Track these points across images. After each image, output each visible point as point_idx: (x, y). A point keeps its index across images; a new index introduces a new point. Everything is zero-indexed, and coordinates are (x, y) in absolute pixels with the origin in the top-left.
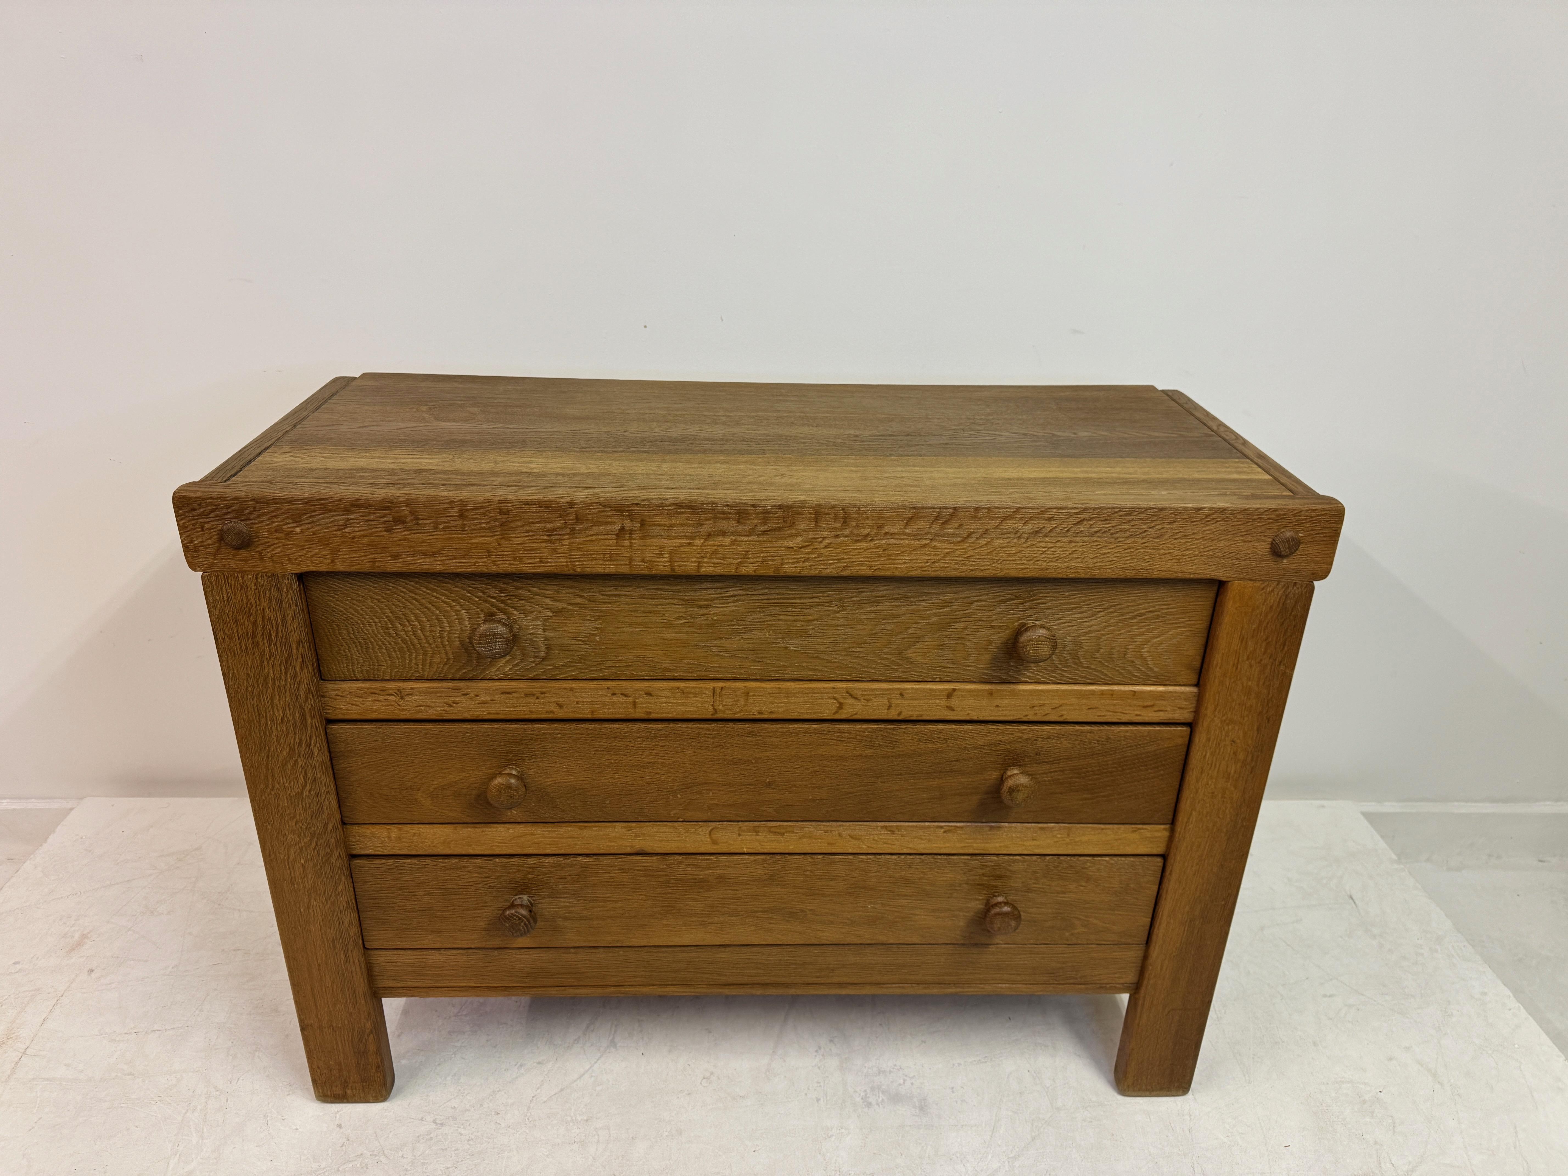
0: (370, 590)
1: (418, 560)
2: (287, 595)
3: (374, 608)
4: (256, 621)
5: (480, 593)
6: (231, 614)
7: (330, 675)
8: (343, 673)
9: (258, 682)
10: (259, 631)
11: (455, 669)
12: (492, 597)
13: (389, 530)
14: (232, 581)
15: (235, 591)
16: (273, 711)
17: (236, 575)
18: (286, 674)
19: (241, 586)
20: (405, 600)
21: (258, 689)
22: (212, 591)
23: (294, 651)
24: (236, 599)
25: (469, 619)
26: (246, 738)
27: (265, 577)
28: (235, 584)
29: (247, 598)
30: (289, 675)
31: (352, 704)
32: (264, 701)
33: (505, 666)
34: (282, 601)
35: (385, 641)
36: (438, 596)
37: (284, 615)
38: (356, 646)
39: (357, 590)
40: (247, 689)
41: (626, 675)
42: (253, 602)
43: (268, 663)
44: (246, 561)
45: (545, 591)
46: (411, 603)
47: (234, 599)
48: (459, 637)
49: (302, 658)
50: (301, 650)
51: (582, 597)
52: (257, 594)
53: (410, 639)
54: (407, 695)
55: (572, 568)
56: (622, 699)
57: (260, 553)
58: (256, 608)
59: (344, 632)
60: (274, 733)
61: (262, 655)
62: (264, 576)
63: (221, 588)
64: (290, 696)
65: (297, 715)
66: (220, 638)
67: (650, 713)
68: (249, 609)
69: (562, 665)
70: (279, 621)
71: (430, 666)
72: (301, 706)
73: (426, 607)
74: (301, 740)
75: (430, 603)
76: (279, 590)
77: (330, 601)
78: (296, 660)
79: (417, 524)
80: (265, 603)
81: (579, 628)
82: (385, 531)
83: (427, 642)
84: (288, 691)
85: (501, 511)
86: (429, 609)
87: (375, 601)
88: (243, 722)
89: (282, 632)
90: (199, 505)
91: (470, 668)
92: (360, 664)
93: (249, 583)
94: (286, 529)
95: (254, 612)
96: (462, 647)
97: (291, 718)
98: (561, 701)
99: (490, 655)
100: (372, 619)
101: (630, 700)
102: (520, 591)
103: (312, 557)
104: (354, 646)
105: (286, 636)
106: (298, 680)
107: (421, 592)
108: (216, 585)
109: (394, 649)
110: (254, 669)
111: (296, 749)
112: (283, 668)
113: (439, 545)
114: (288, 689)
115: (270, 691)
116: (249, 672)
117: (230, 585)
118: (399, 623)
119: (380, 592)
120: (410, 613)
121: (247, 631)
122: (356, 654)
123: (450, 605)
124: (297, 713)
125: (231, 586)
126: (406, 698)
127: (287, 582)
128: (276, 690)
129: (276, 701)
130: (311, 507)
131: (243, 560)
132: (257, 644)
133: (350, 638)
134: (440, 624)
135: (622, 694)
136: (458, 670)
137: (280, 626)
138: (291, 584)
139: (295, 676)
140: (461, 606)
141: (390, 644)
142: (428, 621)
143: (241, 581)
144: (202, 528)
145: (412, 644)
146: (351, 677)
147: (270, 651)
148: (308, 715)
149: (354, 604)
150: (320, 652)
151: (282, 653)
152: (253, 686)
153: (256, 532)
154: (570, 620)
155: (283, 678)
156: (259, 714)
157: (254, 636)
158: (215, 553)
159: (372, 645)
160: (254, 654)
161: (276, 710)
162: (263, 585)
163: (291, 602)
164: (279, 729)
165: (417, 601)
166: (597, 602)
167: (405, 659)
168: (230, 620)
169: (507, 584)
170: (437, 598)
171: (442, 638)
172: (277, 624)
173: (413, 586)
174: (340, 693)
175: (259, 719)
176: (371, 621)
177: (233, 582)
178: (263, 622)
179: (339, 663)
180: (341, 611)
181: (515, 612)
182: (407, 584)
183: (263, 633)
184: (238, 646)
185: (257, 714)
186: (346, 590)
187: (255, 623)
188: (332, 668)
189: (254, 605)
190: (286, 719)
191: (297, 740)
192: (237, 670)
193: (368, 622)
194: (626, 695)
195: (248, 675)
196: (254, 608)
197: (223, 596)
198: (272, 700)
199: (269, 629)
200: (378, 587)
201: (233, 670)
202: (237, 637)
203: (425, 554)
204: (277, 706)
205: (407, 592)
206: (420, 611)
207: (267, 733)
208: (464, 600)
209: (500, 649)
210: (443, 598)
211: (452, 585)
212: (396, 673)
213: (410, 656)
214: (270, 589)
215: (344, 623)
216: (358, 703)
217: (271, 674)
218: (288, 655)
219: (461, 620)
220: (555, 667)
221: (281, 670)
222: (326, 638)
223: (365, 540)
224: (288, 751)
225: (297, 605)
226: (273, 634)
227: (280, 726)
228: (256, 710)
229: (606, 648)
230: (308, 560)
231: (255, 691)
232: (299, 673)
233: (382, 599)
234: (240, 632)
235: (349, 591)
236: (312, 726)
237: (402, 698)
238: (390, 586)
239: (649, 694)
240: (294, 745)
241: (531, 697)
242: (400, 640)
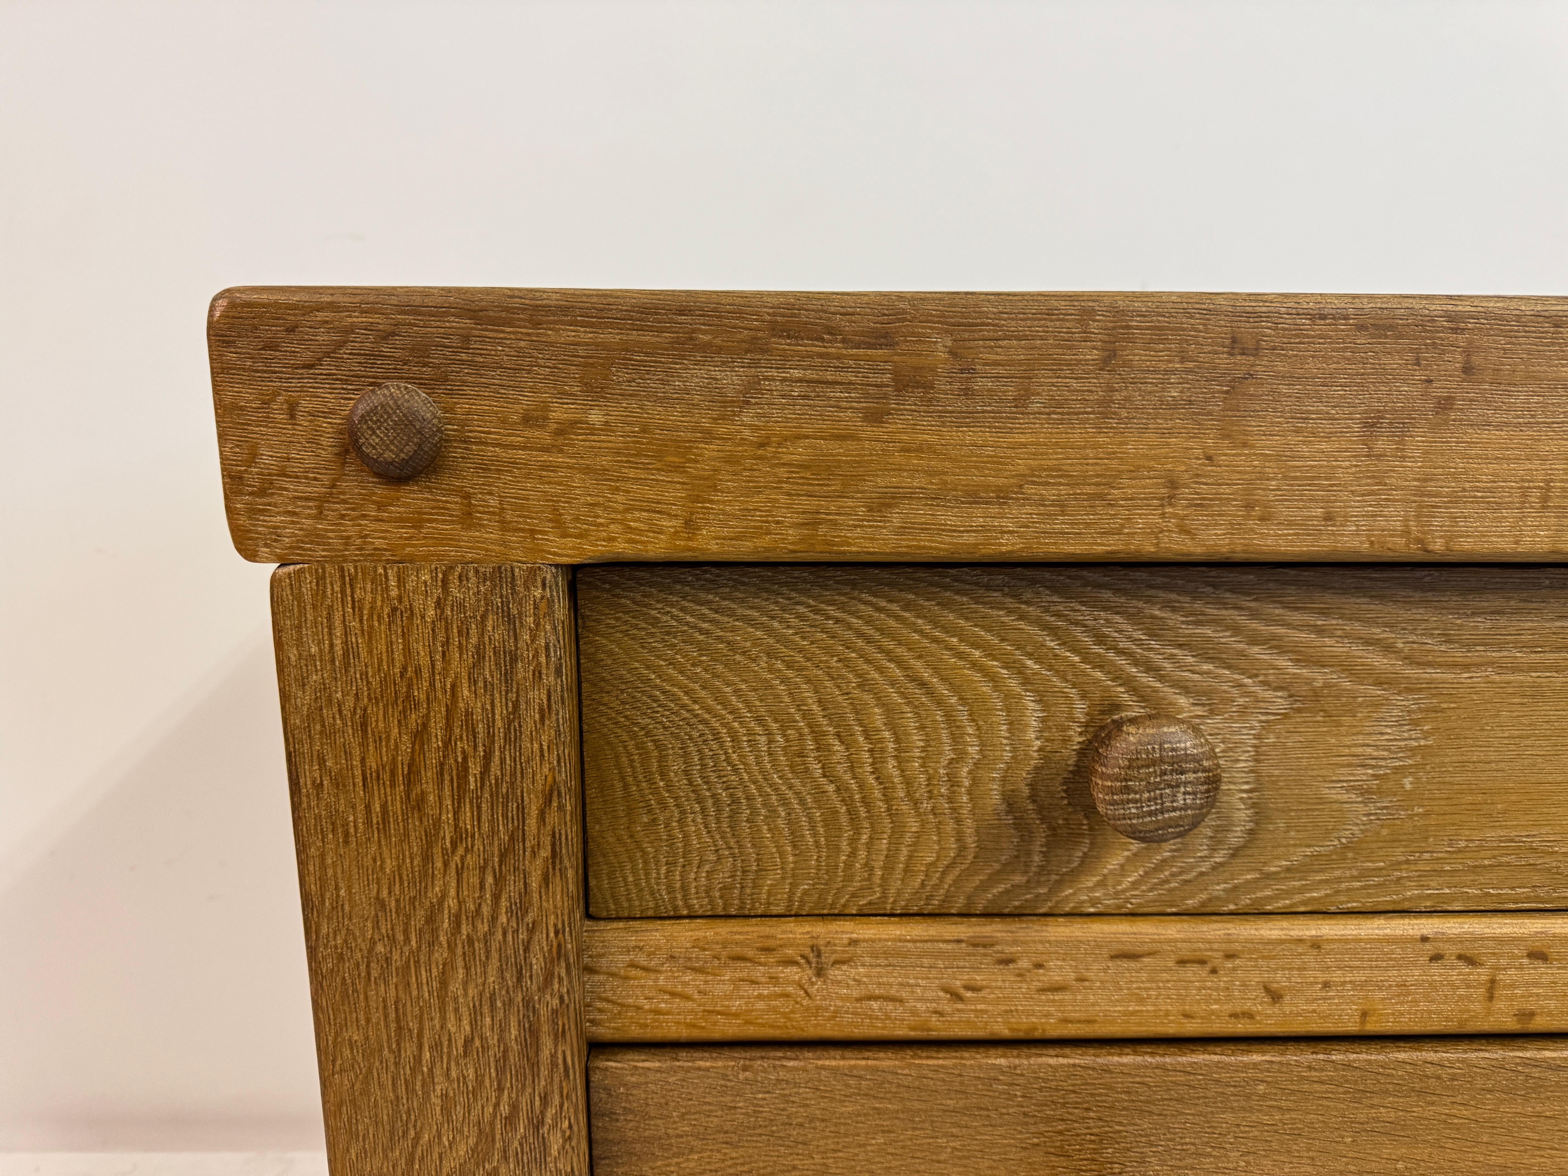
0: (770, 631)
1: (949, 517)
2: (533, 639)
3: (772, 687)
4: (425, 726)
5: (1087, 640)
6: (350, 702)
7: (616, 901)
8: (652, 893)
9: (407, 925)
10: (433, 759)
11: (977, 880)
12: (1121, 652)
13: (875, 417)
14: (364, 592)
15: (371, 627)
16: (443, 1019)
17: (380, 570)
18: (496, 898)
19: (394, 610)
20: (868, 661)
21: (406, 949)
22: (299, 627)
23: (532, 822)
24: (370, 652)
25: (1043, 720)
26: (353, 1102)
27: (473, 580)
28: (374, 600)
29: (407, 651)
30: (504, 903)
31: (673, 994)
32: (419, 986)
33: (1123, 870)
34: (514, 659)
35: (790, 794)
36: (963, 648)
37: (516, 705)
38: (703, 810)
39: (733, 630)
40: (371, 950)
41: (1469, 898)
42: (424, 661)
43: (446, 864)
44: (418, 523)
45: (1281, 630)
46: (880, 670)
47: (363, 654)
48: (1004, 780)
49: (553, 845)
50: (552, 818)
51: (1388, 649)
52: (441, 637)
53: (862, 786)
54: (836, 962)
55: (1419, 541)
56: (1458, 972)
57: (467, 496)
58: (432, 684)
59: (676, 766)
60: (438, 1088)
61: (430, 838)
62: (471, 574)
63: (329, 618)
64: (501, 970)
65: (514, 1032)
66: (306, 782)
67: (1532, 1014)
68: (410, 687)
69: (1288, 870)
70: (499, 723)
71: (906, 871)
72: (528, 1003)
73: (922, 684)
74: (515, 1107)
75: (936, 671)
76: (511, 621)
77: (648, 667)
78: (534, 853)
79: (967, 392)
80: (459, 665)
81: (1359, 750)
82: (865, 419)
83: (908, 794)
84: (495, 955)
85: (1235, 345)
86: (930, 692)
87: (779, 665)
88: (347, 1052)
89: (503, 761)
90: (291, 330)
91: (1019, 879)
92: (707, 867)
93: (418, 604)
94: (559, 413)
95: (423, 697)
96: (1008, 813)
97: (493, 1041)
98: (1280, 979)
99: (1152, 827)
100: (759, 720)
101: (1482, 974)
102: (1208, 631)
103: (627, 510)
104: (697, 807)
105: (513, 774)
106: (529, 919)
107: (916, 636)
108: (314, 607)
109: (811, 819)
110: (401, 883)
111: (498, 1137)
112: (490, 880)
113: (1022, 466)
114: (494, 946)
115: (440, 955)
116: (385, 894)
117: (357, 606)
118: (838, 735)
119: (797, 638)
120: (873, 702)
121: (394, 759)
122: (699, 837)
123: (992, 678)
124: (514, 1023)
125: (361, 609)
126: (835, 973)
127: (538, 593)
128: (459, 951)
129: (455, 987)
130: (648, 338)
131: (408, 520)
132: (420, 804)
133: (690, 783)
134: (957, 738)
135: (1460, 957)
136: (984, 887)
137: (499, 742)
138: (550, 602)
139: (521, 908)
140: (1026, 682)
141: (802, 802)
142: (922, 727)
143: (394, 593)
144: (292, 410)
145: (866, 802)
146: (675, 908)
147: (456, 826)
148: (545, 1028)
149: (716, 676)
150: (594, 829)
151: (494, 832)
152: (392, 940)
153: (463, 424)
154: (1339, 725)
155: (486, 910)
156: (399, 1028)
157: (412, 776)
158: (322, 501)
159: (750, 807)
160: (407, 834)
161: (451, 1016)
162: (461, 606)
163: (543, 659)
164: (454, 1074)
165: (900, 663)
166: (1429, 664)
167: (838, 849)
168: (345, 724)
169: (1174, 610)
170: (960, 656)
171: (953, 781)
172: (491, 737)
173: (897, 618)
174: (642, 960)
175: (398, 1044)
176: (758, 729)
177: (369, 597)
178: (449, 727)
179: (646, 862)
180: (675, 699)
181: (1183, 701)
182: (879, 610)
183: (442, 765)
184: (361, 807)
185: (393, 1026)
186: (701, 631)
187: (420, 735)
188: (625, 879)
189: (426, 675)
190: (477, 1043)
191: (504, 1109)
192: (349, 888)
193: (750, 733)
194: (1470, 960)
195: (382, 904)
196: (426, 684)
197: (332, 646)
198: (444, 984)
199: (463, 752)
200: (794, 621)
201: (337, 888)
202: (359, 780)
203: (974, 497)
204: (456, 999)
205: (877, 636)
206: (903, 695)
207: (418, 1087)
208: (1038, 661)
209: (1185, 807)
210: (977, 653)
211: (1010, 612)
212: (805, 893)
213: (853, 841)
214: (484, 617)
215: (677, 737)
216: (689, 991)
217: (451, 902)
218: (512, 838)
219: (1015, 725)
220: (1268, 876)
221: (482, 887)
222: (619, 785)
223: (799, 452)
224: (472, 1141)
225: (558, 672)
226: (475, 769)
227: (457, 1064)
228: (392, 1016)
229: (1426, 814)
230: (614, 521)
231: (396, 956)
232: (536, 896)
233: (799, 658)
234: (372, 763)
235: (707, 633)
236: (554, 1064)
237: (820, 972)
238: (828, 618)
239: (1538, 955)
240: (492, 1124)
241: (1196, 967)
242: (831, 788)
